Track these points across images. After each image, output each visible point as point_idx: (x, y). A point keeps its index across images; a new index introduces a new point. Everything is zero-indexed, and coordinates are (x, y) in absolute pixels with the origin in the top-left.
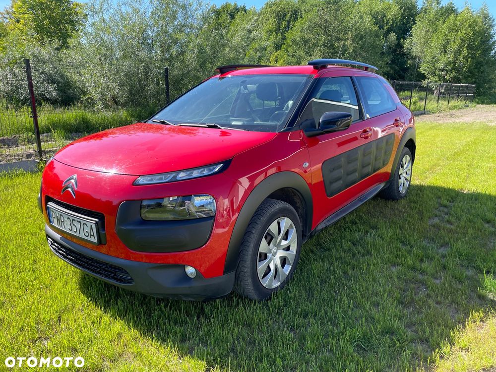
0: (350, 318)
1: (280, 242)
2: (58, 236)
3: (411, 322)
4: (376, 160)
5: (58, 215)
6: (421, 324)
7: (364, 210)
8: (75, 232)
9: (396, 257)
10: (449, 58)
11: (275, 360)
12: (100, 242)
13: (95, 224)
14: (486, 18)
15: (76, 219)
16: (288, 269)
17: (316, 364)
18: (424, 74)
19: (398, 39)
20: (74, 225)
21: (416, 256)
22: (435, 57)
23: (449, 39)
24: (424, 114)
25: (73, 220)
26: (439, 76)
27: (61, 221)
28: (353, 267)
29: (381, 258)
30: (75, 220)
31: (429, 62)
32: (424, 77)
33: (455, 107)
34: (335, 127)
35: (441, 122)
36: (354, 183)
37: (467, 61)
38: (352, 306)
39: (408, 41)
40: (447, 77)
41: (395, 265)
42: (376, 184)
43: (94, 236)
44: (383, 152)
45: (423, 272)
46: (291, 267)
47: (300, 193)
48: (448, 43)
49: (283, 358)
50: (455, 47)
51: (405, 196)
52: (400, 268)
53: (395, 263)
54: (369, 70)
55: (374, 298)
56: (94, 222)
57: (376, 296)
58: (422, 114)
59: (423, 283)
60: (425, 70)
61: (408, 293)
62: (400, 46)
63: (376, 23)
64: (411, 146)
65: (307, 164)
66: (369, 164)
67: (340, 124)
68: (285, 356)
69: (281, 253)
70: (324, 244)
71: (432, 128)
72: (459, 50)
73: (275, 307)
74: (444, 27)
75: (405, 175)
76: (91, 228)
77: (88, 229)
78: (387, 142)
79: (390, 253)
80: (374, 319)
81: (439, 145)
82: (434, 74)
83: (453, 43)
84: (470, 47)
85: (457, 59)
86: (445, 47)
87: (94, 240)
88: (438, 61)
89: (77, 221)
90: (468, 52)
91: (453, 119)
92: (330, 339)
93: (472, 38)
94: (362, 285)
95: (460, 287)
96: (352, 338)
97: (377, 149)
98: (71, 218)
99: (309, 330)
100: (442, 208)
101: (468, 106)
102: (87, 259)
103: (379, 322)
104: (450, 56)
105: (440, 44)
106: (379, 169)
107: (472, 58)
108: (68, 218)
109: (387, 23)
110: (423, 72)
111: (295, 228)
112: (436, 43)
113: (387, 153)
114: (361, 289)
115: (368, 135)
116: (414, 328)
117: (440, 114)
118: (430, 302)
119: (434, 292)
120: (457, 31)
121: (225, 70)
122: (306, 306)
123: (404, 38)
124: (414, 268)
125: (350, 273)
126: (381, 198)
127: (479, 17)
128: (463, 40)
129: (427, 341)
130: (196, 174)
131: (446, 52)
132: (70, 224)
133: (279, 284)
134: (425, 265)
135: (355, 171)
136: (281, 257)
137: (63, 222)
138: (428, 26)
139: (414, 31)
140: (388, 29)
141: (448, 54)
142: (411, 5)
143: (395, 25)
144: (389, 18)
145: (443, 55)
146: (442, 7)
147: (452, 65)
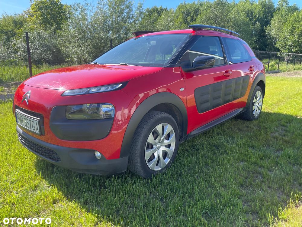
0: (204, 194)
1: (163, 140)
2: (21, 131)
3: (248, 199)
4: (235, 92)
5: (20, 117)
6: (254, 201)
7: (227, 126)
8: (28, 127)
9: (244, 156)
10: (295, 38)
11: (145, 219)
12: (41, 134)
13: (38, 121)
15: (29, 119)
16: (167, 161)
17: (173, 224)
18: (279, 48)
19: (262, 26)
20: (28, 123)
21: (258, 156)
22: (286, 37)
23: (295, 27)
24: (278, 72)
25: (27, 119)
26: (289, 49)
27: (22, 121)
28: (213, 161)
29: (234, 156)
31: (282, 41)
32: (278, 50)
33: (299, 69)
34: (204, 66)
35: (288, 77)
36: (219, 105)
38: (207, 186)
39: (268, 28)
40: (294, 50)
41: (243, 161)
42: (236, 109)
43: (38, 129)
44: (241, 87)
45: (261, 166)
46: (169, 160)
47: (178, 108)
48: (294, 29)
49: (151, 219)
50: (299, 31)
51: (257, 119)
52: (246, 163)
53: (243, 160)
54: (233, 34)
55: (224, 182)
56: (38, 120)
57: (225, 180)
58: (276, 72)
59: (261, 174)
60: (280, 46)
61: (249, 180)
62: (263, 31)
63: (248, 16)
64: (262, 85)
65: (183, 89)
66: (230, 94)
67: (207, 64)
68: (152, 217)
69: (163, 148)
70: (196, 146)
71: (282, 80)
72: (301, 33)
73: (153, 184)
74: (291, 19)
75: (257, 104)
76: (36, 125)
77: (34, 125)
78: (244, 81)
79: (240, 153)
80: (221, 195)
81: (285, 89)
82: (285, 48)
83: (297, 29)
85: (300, 39)
86: (292, 31)
87: (38, 132)
88: (288, 40)
91: (296, 76)
92: (187, 207)
94: (216, 173)
95: (287, 177)
96: (203, 207)
97: (236, 84)
99: (173, 201)
100: (281, 127)
102: (42, 148)
103: (224, 197)
104: (296, 38)
105: (289, 29)
106: (237, 98)
108: (25, 118)
109: (255, 16)
110: (278, 47)
111: (174, 133)
112: (286, 29)
113: (244, 88)
114: (216, 175)
115: (229, 74)
116: (249, 204)
117: (289, 73)
118: (264, 186)
119: (267, 179)
122: (175, 184)
123: (266, 26)
124: (255, 164)
125: (209, 164)
126: (240, 119)
129: (257, 213)
130: (103, 89)
131: (293, 35)
132: (26, 122)
133: (160, 169)
134: (264, 162)
135: (219, 97)
136: (163, 151)
138: (282, 19)
139: (272, 22)
140: (255, 20)
141: (295, 36)
142: (270, 6)
143: (260, 18)
144: (256, 14)
145: (291, 36)
146: (290, 7)
147: (297, 43)
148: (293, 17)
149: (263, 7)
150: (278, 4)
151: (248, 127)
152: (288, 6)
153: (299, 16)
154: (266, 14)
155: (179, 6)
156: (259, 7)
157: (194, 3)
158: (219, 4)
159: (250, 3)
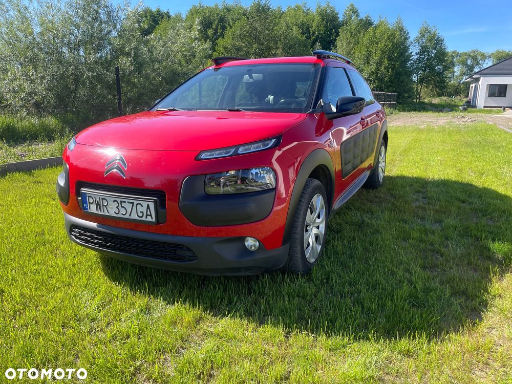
5: (98, 200)
8: (124, 214)
12: (158, 221)
13: (153, 202)
14: (401, 31)
16: (319, 247)
20: (122, 207)
23: (371, 51)
25: (121, 202)
27: (103, 205)
30: (125, 202)
37: (388, 71)
43: (151, 215)
48: (370, 54)
50: (377, 58)
63: (303, 33)
69: (315, 231)
72: (380, 61)
74: (365, 39)
76: (148, 207)
77: (142, 209)
83: (374, 54)
84: (390, 59)
85: (379, 70)
86: (368, 58)
87: (151, 219)
89: (128, 202)
90: (388, 63)
93: (391, 50)
98: (119, 200)
101: (392, 113)
104: (373, 67)
105: (363, 55)
107: (393, 69)
108: (114, 201)
109: (314, 33)
112: (359, 54)
120: (377, 43)
121: (220, 61)
123: (330, 49)
127: (395, 30)
128: (383, 52)
131: (369, 63)
132: (117, 207)
133: (314, 260)
136: (315, 234)
137: (106, 206)
138: (351, 39)
139: (338, 43)
140: (314, 39)
141: (371, 65)
142: (333, 17)
143: (320, 36)
144: (315, 30)
145: (366, 66)
146: (361, 20)
147: (375, 75)
148: (367, 37)
149: (323, 20)
150: (343, 15)
151: (377, 197)
152: (359, 18)
153: (376, 35)
154: (329, 31)
155: (191, 11)
156: (318, 19)
157: (217, 6)
158: (258, 11)
159: (304, 12)
